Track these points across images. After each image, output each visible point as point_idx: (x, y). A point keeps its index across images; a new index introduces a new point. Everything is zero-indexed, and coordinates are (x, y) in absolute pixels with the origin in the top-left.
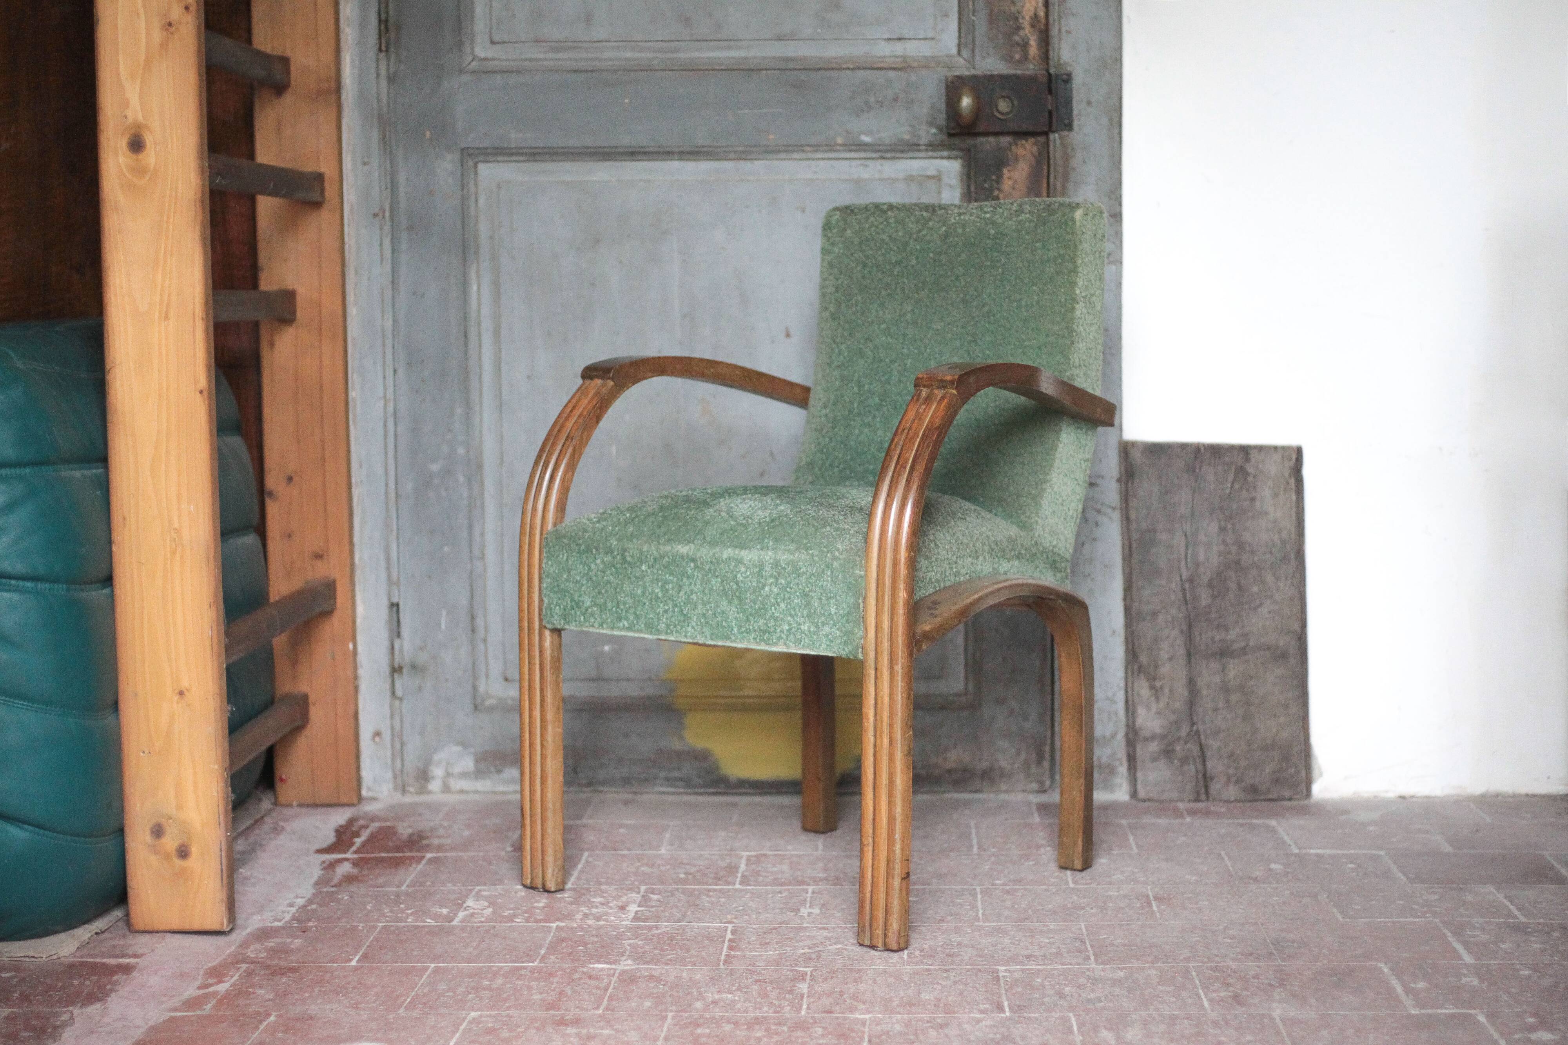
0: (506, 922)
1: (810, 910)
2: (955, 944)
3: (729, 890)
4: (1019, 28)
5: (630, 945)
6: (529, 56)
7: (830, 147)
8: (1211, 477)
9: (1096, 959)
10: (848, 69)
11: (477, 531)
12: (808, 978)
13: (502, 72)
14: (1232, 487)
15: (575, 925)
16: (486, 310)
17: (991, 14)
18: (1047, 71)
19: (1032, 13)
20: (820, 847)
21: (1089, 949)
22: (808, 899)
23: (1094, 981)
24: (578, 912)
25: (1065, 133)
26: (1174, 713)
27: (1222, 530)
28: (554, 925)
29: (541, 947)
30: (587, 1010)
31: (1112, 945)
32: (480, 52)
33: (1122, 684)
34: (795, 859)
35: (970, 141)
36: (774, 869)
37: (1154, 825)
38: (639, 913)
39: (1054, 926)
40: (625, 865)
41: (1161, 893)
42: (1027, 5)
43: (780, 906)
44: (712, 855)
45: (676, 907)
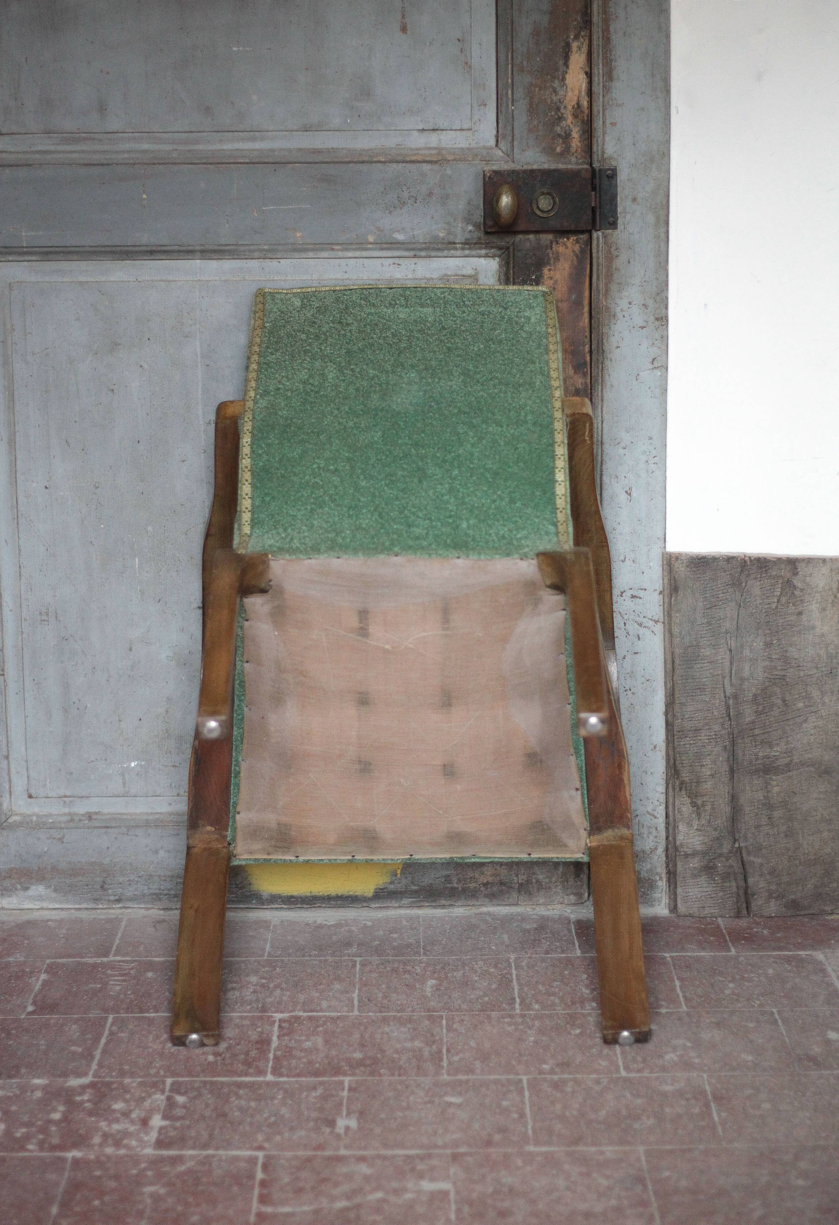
0: (17, 1151)
1: (346, 1122)
2: (505, 1190)
3: (260, 1085)
4: (561, 118)
6: (40, 148)
7: (361, 245)
8: (757, 591)
10: (379, 162)
13: (10, 166)
14: (778, 601)
15: (93, 1157)
17: (531, 104)
18: (591, 165)
19: (574, 102)
21: (652, 1199)
22: (345, 1101)
24: (97, 1130)
25: (608, 232)
26: (716, 830)
27: (768, 645)
29: (51, 1205)
31: (676, 1191)
33: (663, 798)
34: (329, 1025)
35: (509, 239)
36: (308, 1044)
37: (698, 960)
38: (163, 1131)
39: (610, 1151)
40: (151, 1038)
41: (718, 1086)
42: (570, 94)
43: (315, 1115)
44: (242, 1018)
45: (203, 1117)
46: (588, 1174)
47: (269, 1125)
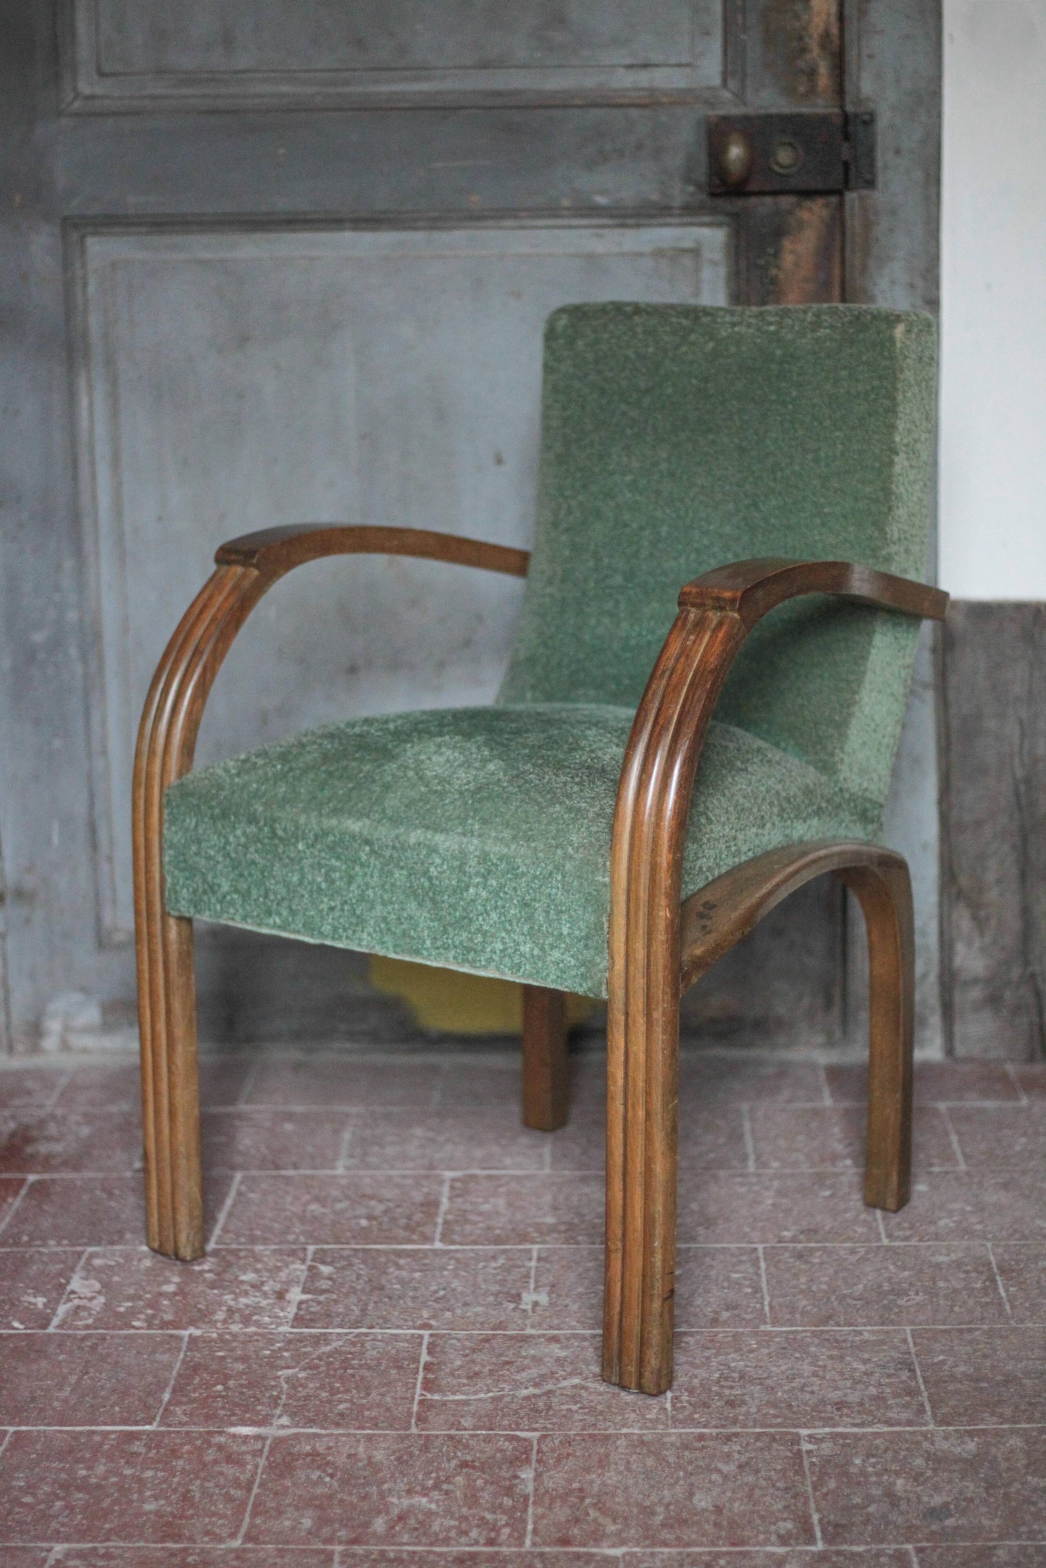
0: (120, 1329)
1: (535, 1297)
2: (736, 1375)
3: (425, 1253)
4: (804, 50)
5: (288, 1380)
6: (148, 92)
7: (551, 211)
9: (934, 1415)
10: (576, 106)
11: (96, 719)
12: (534, 1457)
13: (114, 114)
15: (215, 1335)
16: (101, 430)
17: (767, 32)
18: (842, 107)
19: (821, 30)
20: (548, 1159)
21: (922, 1387)
22: (533, 1273)
23: (938, 1461)
24: (220, 1304)
25: (865, 192)
26: (1003, 950)
28: (186, 1333)
29: (162, 1390)
30: (221, 1540)
31: (953, 1378)
32: (85, 88)
33: (936, 910)
34: (514, 1185)
35: (740, 203)
36: (486, 1207)
37: (982, 1111)
38: (303, 1306)
39: (868, 1332)
40: (289, 1199)
41: (1006, 1257)
42: (816, 19)
43: (495, 1288)
44: (405, 1177)
45: (354, 1291)
46: (841, 1358)
47: (437, 1300)
